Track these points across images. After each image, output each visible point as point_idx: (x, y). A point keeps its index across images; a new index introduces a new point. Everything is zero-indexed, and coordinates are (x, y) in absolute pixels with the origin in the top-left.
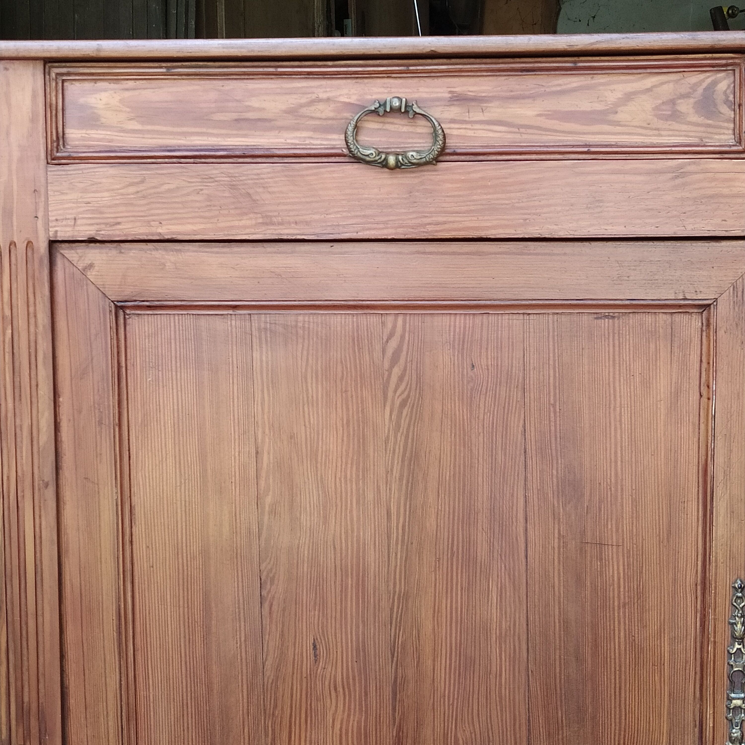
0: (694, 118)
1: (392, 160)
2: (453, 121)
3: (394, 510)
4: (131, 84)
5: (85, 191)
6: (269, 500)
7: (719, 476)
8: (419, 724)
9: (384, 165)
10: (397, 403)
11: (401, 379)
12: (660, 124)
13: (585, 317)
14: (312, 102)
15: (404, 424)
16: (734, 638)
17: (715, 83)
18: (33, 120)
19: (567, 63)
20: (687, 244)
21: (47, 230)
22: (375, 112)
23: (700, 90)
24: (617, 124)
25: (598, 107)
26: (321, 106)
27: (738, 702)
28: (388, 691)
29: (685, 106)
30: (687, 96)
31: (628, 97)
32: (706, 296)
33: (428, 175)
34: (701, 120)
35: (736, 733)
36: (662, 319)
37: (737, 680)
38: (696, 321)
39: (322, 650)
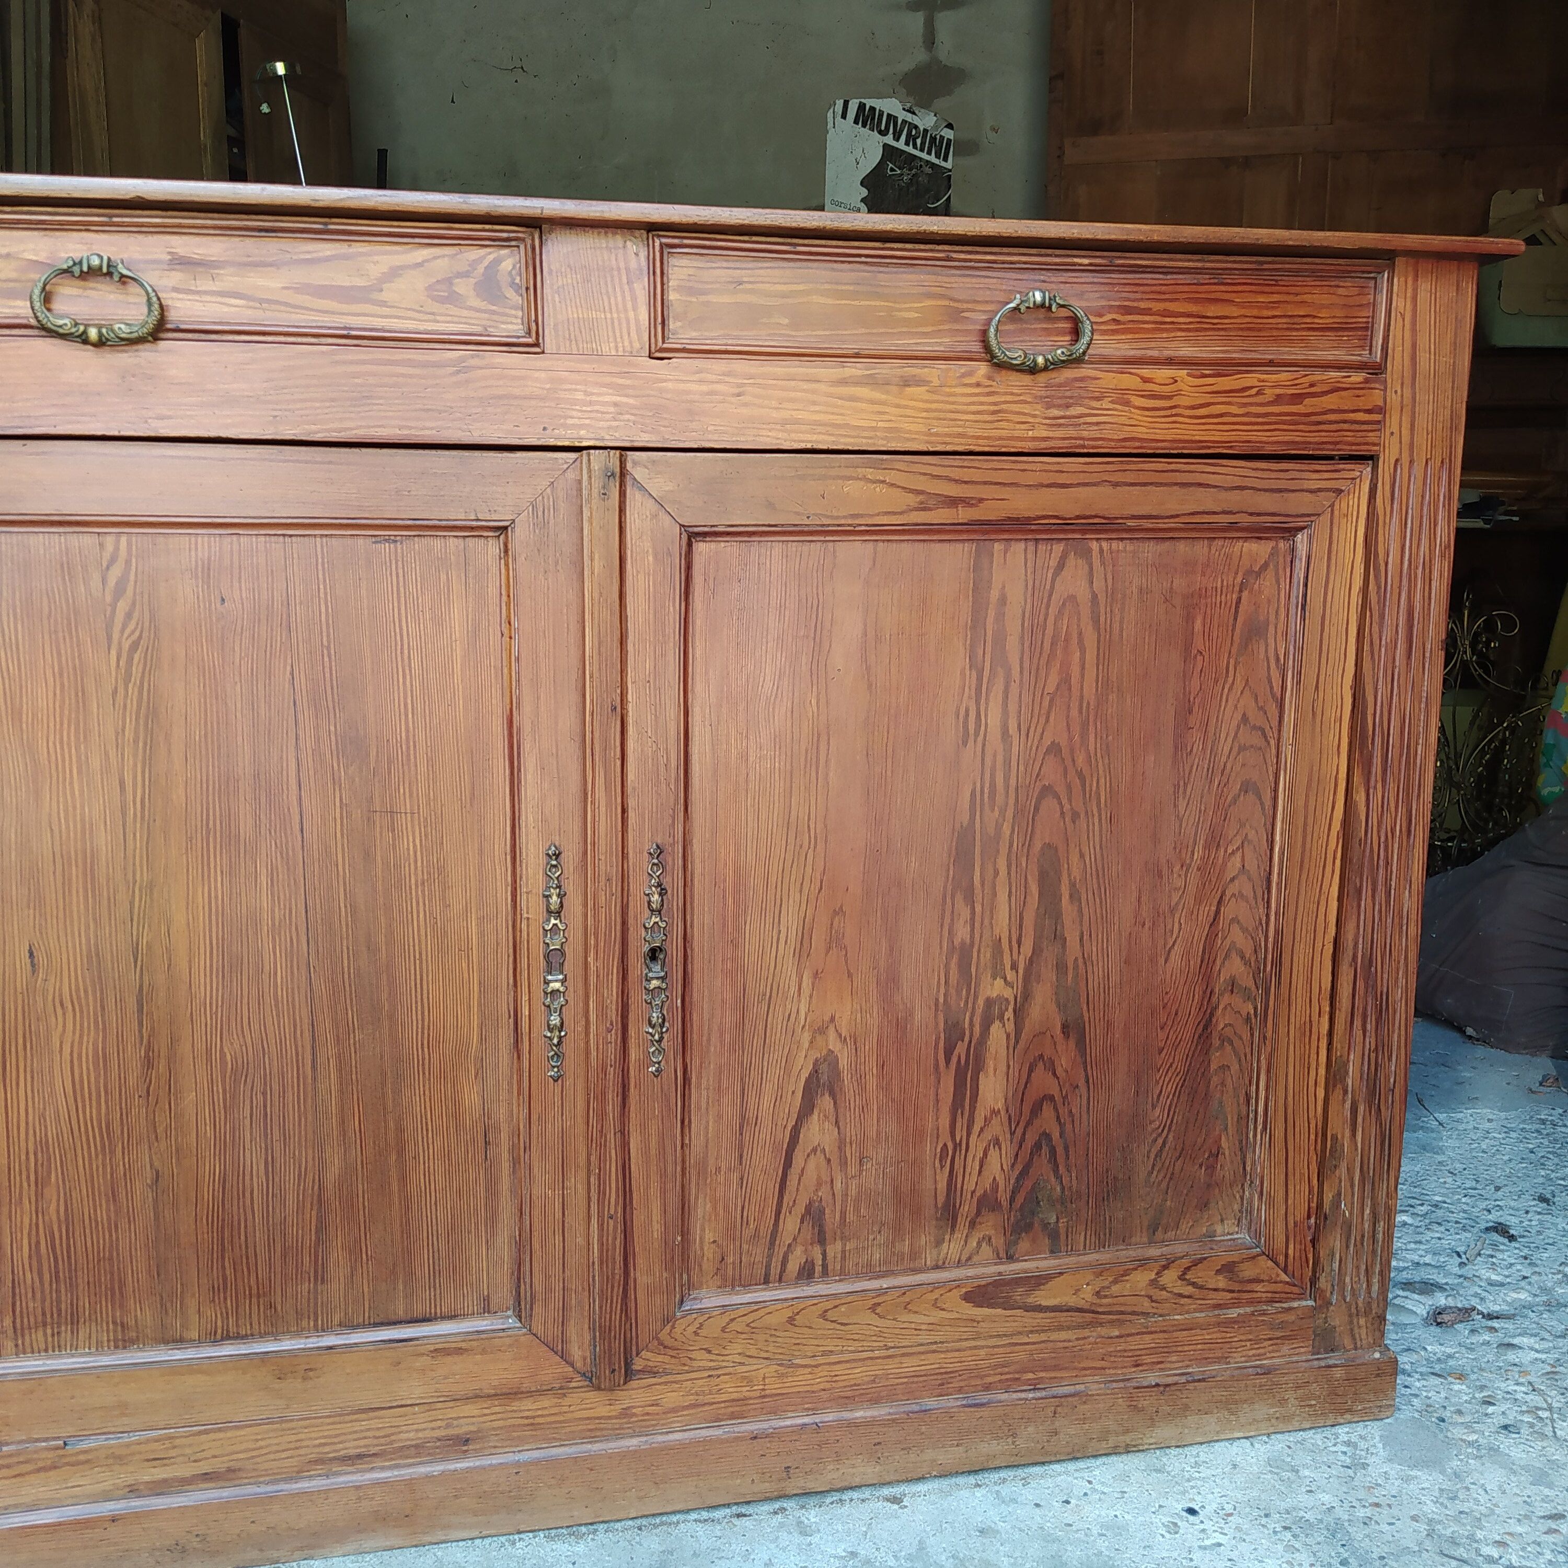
0: (476, 303)
1: (93, 333)
2: (175, 290)
3: (128, 780)
7: (527, 729)
8: (174, 1041)
9: (84, 339)
10: (126, 645)
11: (129, 616)
12: (436, 307)
13: (361, 541)
15: (136, 671)
16: (549, 912)
17: (497, 261)
19: (316, 224)
20: (477, 454)
22: (67, 271)
23: (481, 269)
24: (383, 304)
25: (360, 282)
27: (557, 985)
28: (131, 1003)
29: (463, 287)
30: (466, 275)
31: (395, 273)
32: (502, 516)
33: (146, 355)
34: (483, 305)
35: (555, 1020)
36: (453, 544)
37: (555, 960)
38: (493, 547)
39: (40, 957)
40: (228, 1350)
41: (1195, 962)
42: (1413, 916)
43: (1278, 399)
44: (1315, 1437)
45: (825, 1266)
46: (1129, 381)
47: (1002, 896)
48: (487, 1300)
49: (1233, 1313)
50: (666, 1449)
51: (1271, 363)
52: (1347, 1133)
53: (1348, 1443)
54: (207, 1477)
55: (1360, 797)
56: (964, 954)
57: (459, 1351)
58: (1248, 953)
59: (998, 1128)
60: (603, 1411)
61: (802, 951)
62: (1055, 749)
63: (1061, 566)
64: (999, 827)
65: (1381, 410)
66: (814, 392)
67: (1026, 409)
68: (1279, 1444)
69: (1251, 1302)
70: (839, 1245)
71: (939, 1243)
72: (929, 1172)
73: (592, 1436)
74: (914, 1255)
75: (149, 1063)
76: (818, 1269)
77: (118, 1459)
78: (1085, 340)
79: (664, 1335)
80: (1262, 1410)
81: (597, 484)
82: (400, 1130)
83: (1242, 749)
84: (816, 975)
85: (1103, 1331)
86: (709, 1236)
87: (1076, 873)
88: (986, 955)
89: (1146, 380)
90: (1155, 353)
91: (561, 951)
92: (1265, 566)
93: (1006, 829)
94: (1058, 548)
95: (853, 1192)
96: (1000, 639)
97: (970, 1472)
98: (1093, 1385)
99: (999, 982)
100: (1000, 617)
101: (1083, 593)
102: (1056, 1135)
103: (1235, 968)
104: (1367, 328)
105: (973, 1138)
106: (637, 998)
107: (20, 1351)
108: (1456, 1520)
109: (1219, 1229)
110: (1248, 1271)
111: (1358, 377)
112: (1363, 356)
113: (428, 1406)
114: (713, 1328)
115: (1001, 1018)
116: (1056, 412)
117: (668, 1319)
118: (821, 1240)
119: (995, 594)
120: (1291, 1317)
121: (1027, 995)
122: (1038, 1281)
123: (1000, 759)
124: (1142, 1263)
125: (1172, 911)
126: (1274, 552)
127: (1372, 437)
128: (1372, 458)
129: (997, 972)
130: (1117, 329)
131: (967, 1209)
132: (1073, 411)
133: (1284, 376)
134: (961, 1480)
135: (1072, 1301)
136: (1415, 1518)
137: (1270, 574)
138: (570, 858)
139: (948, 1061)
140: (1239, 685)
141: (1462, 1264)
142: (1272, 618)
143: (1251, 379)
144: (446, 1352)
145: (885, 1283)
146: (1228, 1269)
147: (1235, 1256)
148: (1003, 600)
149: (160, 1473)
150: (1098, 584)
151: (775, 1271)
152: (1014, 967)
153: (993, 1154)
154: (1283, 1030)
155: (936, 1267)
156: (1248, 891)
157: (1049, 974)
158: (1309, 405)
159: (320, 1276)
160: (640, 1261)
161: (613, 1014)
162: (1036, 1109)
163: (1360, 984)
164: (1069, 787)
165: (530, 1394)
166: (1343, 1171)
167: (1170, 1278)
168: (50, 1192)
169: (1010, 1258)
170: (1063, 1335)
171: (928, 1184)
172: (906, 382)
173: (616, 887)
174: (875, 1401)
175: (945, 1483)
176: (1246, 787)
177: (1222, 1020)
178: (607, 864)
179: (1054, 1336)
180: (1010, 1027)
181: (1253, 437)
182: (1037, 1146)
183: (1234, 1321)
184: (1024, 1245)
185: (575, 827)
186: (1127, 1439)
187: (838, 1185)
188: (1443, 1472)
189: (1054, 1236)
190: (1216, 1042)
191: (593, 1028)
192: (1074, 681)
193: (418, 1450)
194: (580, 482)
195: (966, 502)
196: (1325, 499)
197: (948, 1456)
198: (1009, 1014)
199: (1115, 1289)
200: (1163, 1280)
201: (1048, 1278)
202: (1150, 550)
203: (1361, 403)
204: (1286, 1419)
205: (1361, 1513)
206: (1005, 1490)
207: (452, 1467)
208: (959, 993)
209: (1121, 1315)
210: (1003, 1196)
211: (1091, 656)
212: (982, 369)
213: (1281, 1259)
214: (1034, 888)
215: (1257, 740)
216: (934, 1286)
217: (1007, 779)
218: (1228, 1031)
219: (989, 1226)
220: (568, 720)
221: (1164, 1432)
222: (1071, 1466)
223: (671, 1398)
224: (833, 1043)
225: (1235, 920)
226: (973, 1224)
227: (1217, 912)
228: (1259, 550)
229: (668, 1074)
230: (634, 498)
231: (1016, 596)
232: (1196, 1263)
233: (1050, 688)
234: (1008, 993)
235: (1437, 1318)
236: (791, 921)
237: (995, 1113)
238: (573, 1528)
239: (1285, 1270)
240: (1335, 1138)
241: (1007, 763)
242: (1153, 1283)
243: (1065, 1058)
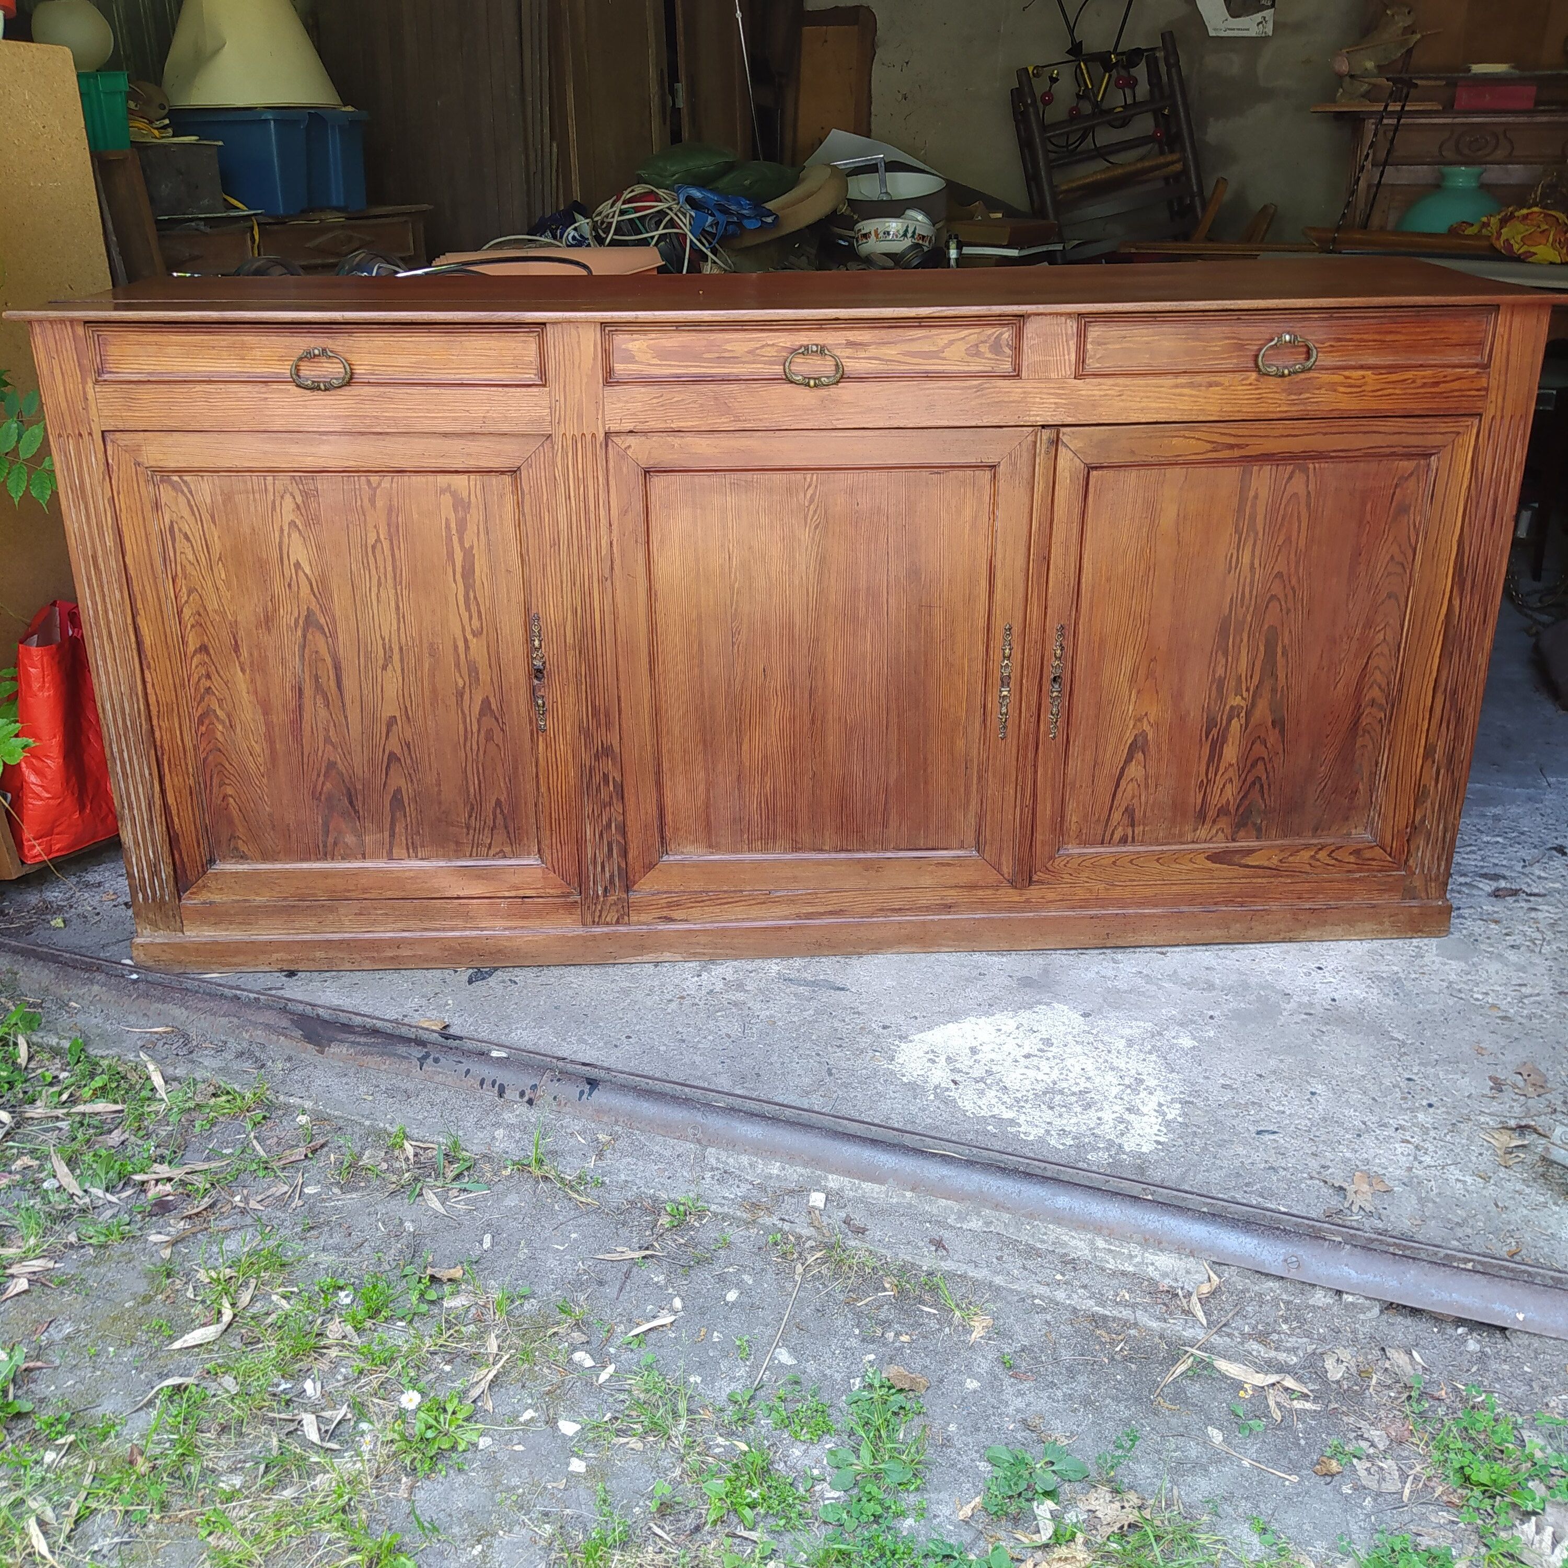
0: (989, 356)
1: (811, 382)
2: (848, 358)
3: (811, 590)
4: (654, 336)
5: (627, 402)
6: (737, 585)
7: (999, 565)
8: (825, 713)
9: (807, 384)
11: (815, 511)
12: (969, 359)
13: (924, 474)
14: (763, 346)
15: (817, 540)
16: (1004, 657)
17: (1001, 334)
18: (595, 359)
19: (915, 323)
21: (604, 427)
22: (801, 353)
23: (993, 339)
24: (944, 359)
25: (935, 349)
26: (769, 349)
27: (1005, 693)
28: (807, 695)
29: (983, 348)
30: (985, 342)
31: (951, 342)
32: (992, 460)
33: (833, 390)
34: (993, 356)
35: (1004, 710)
36: (969, 472)
37: (1005, 681)
38: (988, 474)
39: (768, 672)
40: (843, 855)
41: (1352, 690)
42: (1483, 667)
43: (1424, 385)
44: (1400, 943)
45: (1133, 838)
46: (1337, 378)
47: (1244, 652)
48: (962, 842)
49: (1357, 875)
50: (1045, 919)
51: (1421, 366)
52: (1433, 783)
53: (1417, 947)
54: (831, 913)
55: (1456, 603)
56: (1221, 682)
57: (949, 865)
58: (1384, 685)
59: (1231, 773)
60: (1017, 899)
61: (1132, 680)
62: (1279, 575)
63: (1290, 478)
64: (1245, 616)
65: (1486, 389)
66: (1159, 392)
67: (1277, 396)
68: (1376, 944)
69: (1368, 870)
70: (1141, 828)
71: (1195, 830)
72: (1192, 793)
73: (1010, 910)
74: (1181, 835)
75: (813, 722)
76: (1130, 839)
77: (792, 901)
78: (1312, 360)
79: (1049, 865)
80: (1368, 926)
81: (1044, 447)
82: (925, 759)
83: (1389, 574)
84: (1139, 692)
85: (1282, 880)
86: (1074, 819)
87: (1286, 641)
88: (1233, 683)
89: (1347, 378)
90: (1353, 363)
91: (1009, 677)
92: (1411, 474)
93: (1249, 619)
94: (1290, 468)
95: (1151, 801)
96: (1253, 517)
97: (1203, 944)
98: (1274, 906)
99: (1239, 697)
100: (1254, 506)
101: (1302, 491)
102: (1264, 777)
103: (1376, 693)
104: (1481, 344)
105: (1218, 777)
106: (1046, 701)
107: (750, 850)
108: (1465, 983)
109: (1354, 831)
110: (1368, 854)
111: (1473, 371)
112: (1478, 360)
113: (933, 889)
114: (1074, 864)
115: (1238, 716)
116: (1293, 397)
117: (1052, 858)
118: (1133, 826)
119: (1252, 494)
120: (1391, 879)
121: (1253, 704)
122: (1250, 852)
123: (1248, 580)
124: (1307, 847)
125: (1341, 661)
126: (1418, 465)
127: (1479, 404)
128: (1480, 415)
129: (1238, 692)
130: (1332, 350)
131: (1211, 813)
132: (1302, 396)
133: (1429, 372)
134: (1198, 948)
135: (1266, 864)
136: (1442, 980)
137: (1414, 478)
138: (1016, 629)
139: (1207, 737)
140: (1391, 538)
141: (1524, 867)
142: (1413, 503)
143: (1409, 375)
144: (942, 864)
145: (1165, 848)
146: (1357, 852)
147: (1361, 846)
148: (1256, 497)
149: (810, 910)
150: (1311, 487)
151: (1107, 838)
152: (1248, 690)
153: (1228, 786)
154: (1400, 727)
155: (1193, 842)
156: (1386, 652)
157: (1266, 693)
158: (1442, 388)
159: (885, 825)
160: (1039, 829)
161: (1034, 709)
162: (1254, 765)
163: (1448, 704)
164: (1286, 596)
165: (982, 887)
166: (1428, 804)
167: (1322, 855)
168: (767, 779)
169: (1234, 840)
170: (1259, 880)
171: (1192, 800)
172: (1210, 385)
173: (1039, 646)
174: (1156, 906)
175: (1189, 948)
176: (1389, 596)
177: (1364, 721)
178: (1035, 634)
179: (1254, 880)
180: (1243, 721)
181: (1408, 406)
182: (1254, 783)
183: (1357, 879)
184: (1242, 833)
185: (1019, 615)
186: (1291, 935)
187: (1143, 798)
188: (1466, 963)
189: (1259, 830)
190: (1360, 732)
191: (1023, 715)
192: (1294, 539)
193: (928, 909)
194: (1035, 442)
195: (1239, 446)
196: (1450, 437)
197: (1191, 935)
198: (1243, 714)
199: (1291, 859)
200: (1318, 856)
201: (1253, 851)
202: (1343, 467)
203: (1474, 386)
204: (1383, 932)
205: (1413, 976)
206: (1221, 953)
207: (943, 917)
208: (1216, 704)
209: (1292, 873)
210: (1232, 809)
211: (1304, 525)
212: (1254, 375)
213: (1388, 850)
214: (1262, 648)
215: (1399, 570)
216: (1192, 851)
217: (1251, 592)
218: (1368, 727)
219: (1223, 823)
220: (1020, 562)
221: (1310, 933)
222: (1258, 946)
223: (1051, 896)
224: (1146, 727)
225: (1377, 667)
226: (1214, 822)
227: (1367, 663)
228: (1409, 465)
229: (1059, 739)
230: (1062, 450)
231: (1264, 493)
232: (1338, 848)
233: (1280, 542)
234: (1243, 704)
235: (1497, 894)
236: (1127, 665)
237: (1231, 765)
238: (1000, 952)
239: (1390, 855)
240: (1425, 786)
241: (1252, 582)
242: (1312, 857)
243: (1273, 737)
